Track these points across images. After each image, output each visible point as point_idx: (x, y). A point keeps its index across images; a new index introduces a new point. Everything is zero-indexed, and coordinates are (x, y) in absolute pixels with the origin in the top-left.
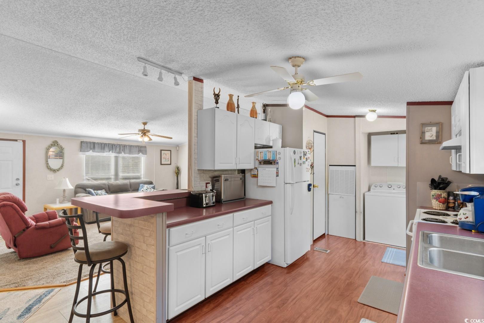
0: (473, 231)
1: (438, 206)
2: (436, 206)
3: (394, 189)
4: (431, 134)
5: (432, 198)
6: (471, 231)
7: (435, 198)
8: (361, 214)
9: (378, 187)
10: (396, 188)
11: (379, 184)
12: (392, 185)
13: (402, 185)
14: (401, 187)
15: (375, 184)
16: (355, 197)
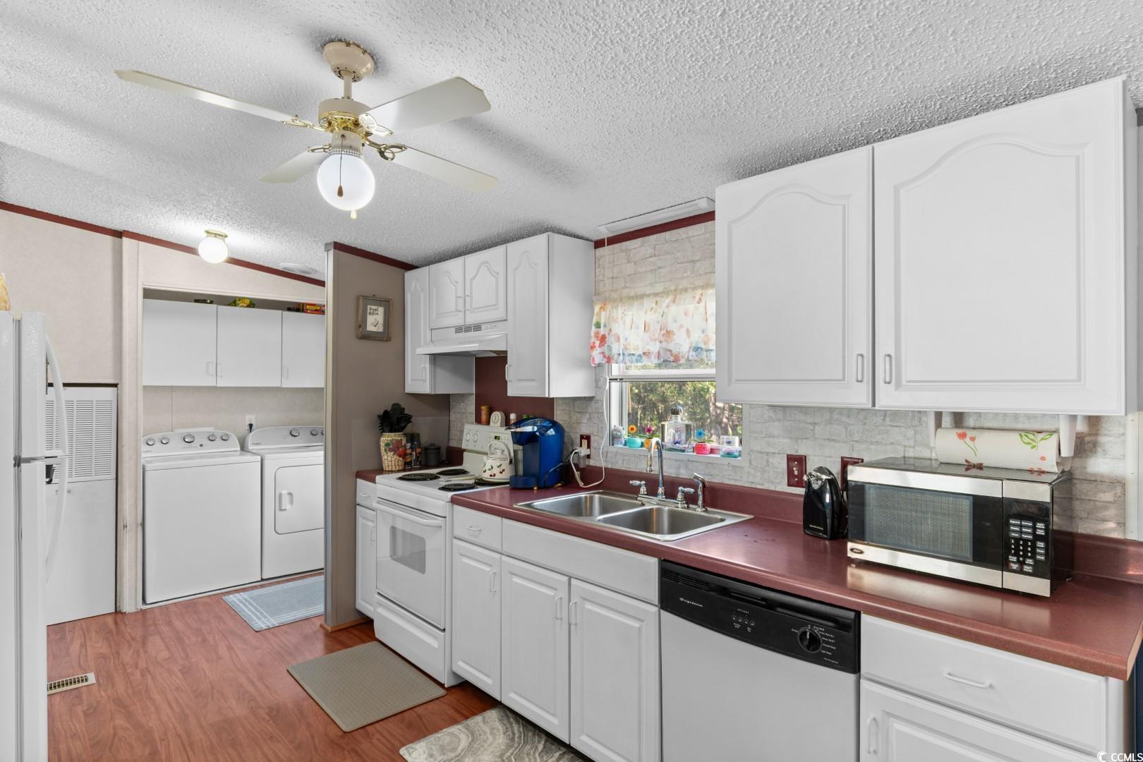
0: (535, 488)
1: (397, 463)
2: (393, 464)
3: (201, 445)
4: (376, 320)
5: (385, 450)
6: (532, 489)
7: (391, 450)
8: (140, 528)
9: (158, 444)
10: (205, 442)
11: (157, 436)
12: (195, 435)
13: (219, 433)
14: (218, 439)
15: (146, 438)
16: (115, 480)
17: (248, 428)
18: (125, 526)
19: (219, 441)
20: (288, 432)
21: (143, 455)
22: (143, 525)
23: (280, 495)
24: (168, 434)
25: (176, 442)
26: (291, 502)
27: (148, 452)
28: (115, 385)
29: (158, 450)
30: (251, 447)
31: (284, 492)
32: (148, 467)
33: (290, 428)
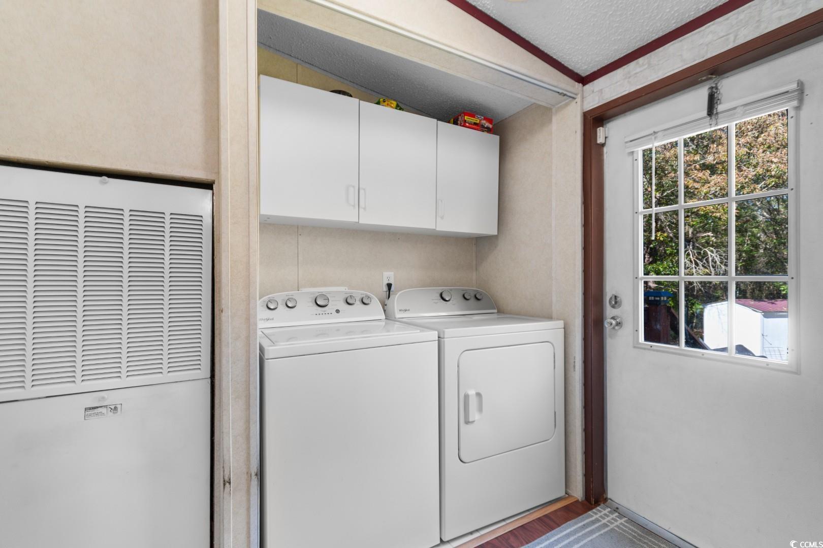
3: (337, 311)
8: (255, 483)
9: (282, 308)
10: (343, 306)
11: (280, 296)
12: (328, 295)
13: (358, 294)
14: (358, 303)
15: (266, 298)
16: (209, 381)
17: (385, 289)
18: (227, 482)
19: (358, 305)
20: (438, 295)
21: (261, 325)
22: (261, 475)
23: (467, 397)
24: (293, 293)
25: (305, 307)
26: (480, 409)
27: (268, 320)
28: (207, 185)
29: (282, 319)
30: (398, 315)
31: (472, 393)
32: (270, 352)
33: (440, 289)
